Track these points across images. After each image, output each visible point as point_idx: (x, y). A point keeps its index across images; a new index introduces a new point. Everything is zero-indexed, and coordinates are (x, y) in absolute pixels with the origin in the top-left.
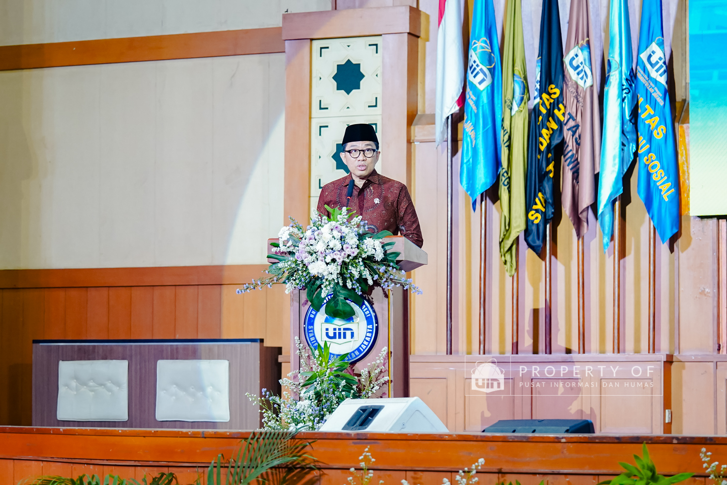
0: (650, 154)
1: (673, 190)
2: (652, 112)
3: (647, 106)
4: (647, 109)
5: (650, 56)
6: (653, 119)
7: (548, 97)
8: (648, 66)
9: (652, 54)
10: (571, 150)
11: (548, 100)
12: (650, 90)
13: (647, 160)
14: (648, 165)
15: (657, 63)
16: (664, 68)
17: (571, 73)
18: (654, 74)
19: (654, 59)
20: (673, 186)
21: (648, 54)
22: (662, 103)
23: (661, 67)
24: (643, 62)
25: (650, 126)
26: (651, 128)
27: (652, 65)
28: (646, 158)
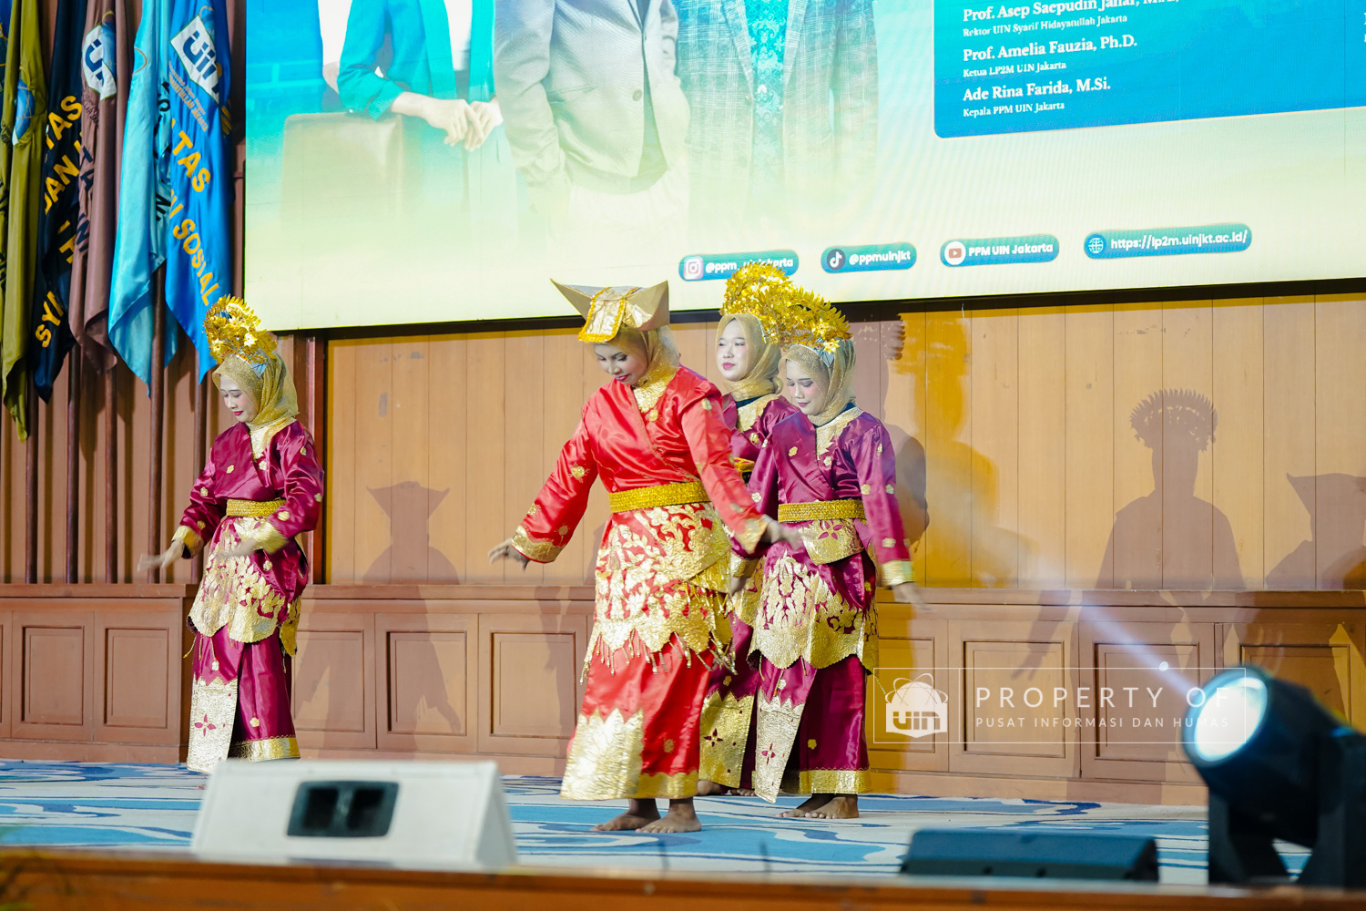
0: (185, 222)
1: (216, 285)
2: (190, 145)
3: (182, 134)
4: (181, 139)
5: (190, 41)
6: (191, 158)
7: (58, 119)
8: (186, 61)
9: (194, 38)
10: (83, 216)
11: (59, 125)
12: (187, 103)
13: (180, 231)
14: (183, 241)
15: (201, 53)
16: (212, 61)
17: (89, 76)
18: (195, 75)
19: (195, 48)
20: (216, 279)
21: (186, 38)
22: (204, 126)
23: (206, 60)
24: (175, 52)
25: (185, 169)
26: (187, 173)
27: (193, 58)
28: (177, 228)
